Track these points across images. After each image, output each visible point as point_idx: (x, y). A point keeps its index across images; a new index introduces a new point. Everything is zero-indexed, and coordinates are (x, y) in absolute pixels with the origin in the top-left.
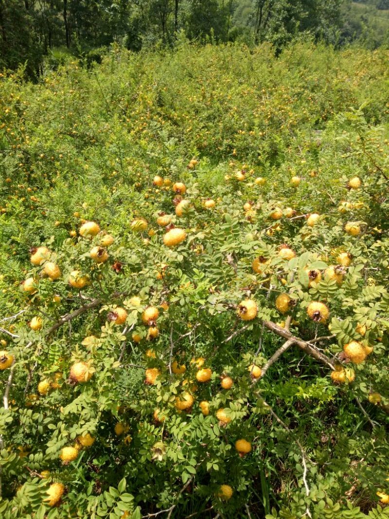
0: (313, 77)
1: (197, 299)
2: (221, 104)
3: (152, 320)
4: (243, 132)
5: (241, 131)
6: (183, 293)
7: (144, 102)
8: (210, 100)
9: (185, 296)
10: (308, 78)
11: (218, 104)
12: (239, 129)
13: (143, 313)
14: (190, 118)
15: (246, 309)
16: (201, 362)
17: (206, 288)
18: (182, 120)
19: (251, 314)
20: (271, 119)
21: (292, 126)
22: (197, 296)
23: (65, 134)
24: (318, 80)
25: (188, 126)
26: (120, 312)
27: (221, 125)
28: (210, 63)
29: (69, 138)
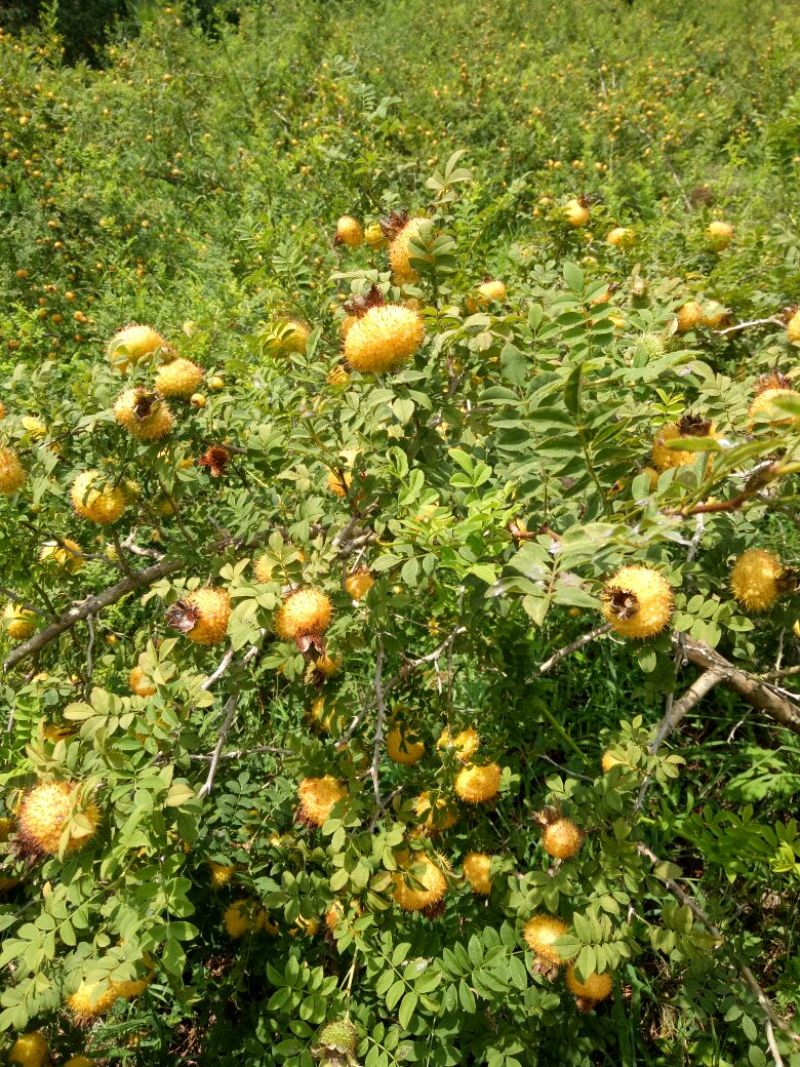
0: (715, 45)
1: (465, 562)
2: (506, 102)
3: (306, 633)
4: (558, 164)
5: (551, 162)
6: (412, 540)
7: (331, 99)
8: (481, 95)
9: (419, 551)
10: (703, 45)
11: (499, 103)
12: (547, 157)
13: (277, 608)
14: (435, 136)
15: (634, 599)
16: (468, 742)
17: (497, 521)
18: (418, 140)
19: (651, 617)
20: (622, 133)
21: (671, 149)
22: (466, 553)
23: (156, 176)
24: (726, 50)
25: (429, 153)
26: (208, 602)
27: (505, 151)
28: (481, 17)
29: (167, 186)
